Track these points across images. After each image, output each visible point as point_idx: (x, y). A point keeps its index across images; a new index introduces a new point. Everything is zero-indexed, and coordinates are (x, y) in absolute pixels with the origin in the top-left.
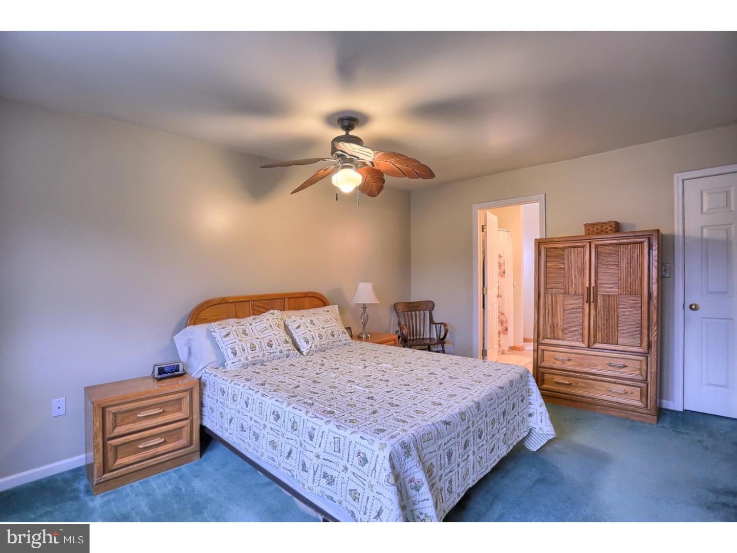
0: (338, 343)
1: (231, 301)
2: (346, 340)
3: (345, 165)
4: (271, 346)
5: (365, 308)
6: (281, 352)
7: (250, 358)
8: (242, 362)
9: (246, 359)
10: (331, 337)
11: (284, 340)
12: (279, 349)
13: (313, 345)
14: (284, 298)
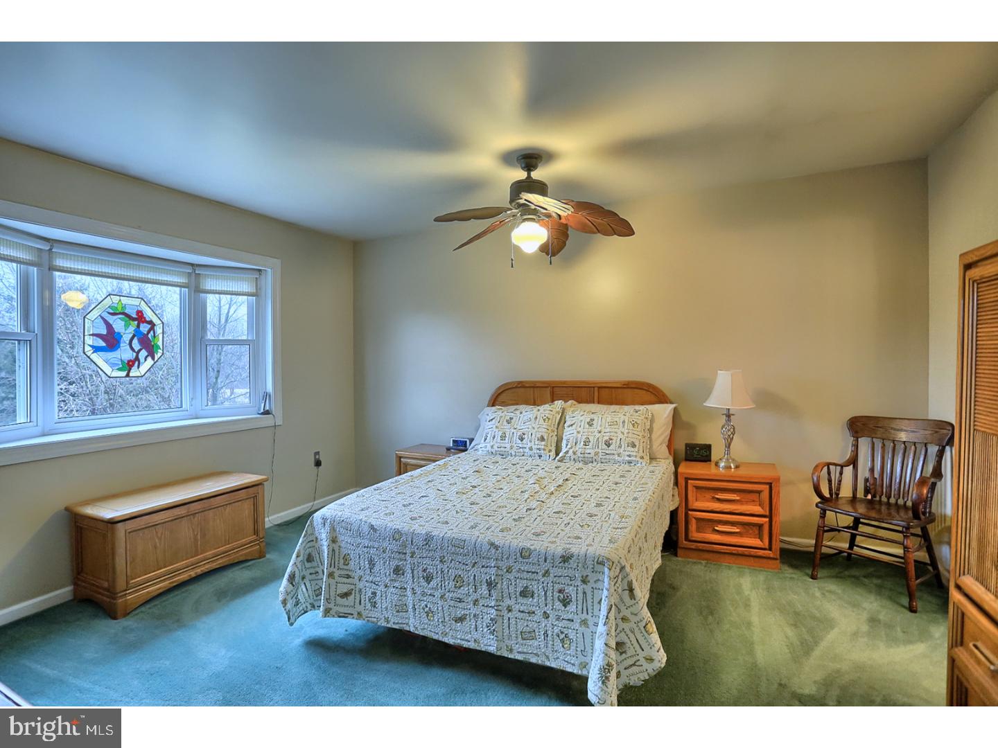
0: (616, 457)
1: (527, 385)
2: (629, 456)
3: (525, 217)
4: (522, 439)
5: (729, 416)
6: (531, 449)
7: (495, 447)
8: (487, 449)
9: (492, 447)
10: (605, 447)
11: (539, 436)
12: (529, 445)
13: (571, 451)
14: (594, 387)
